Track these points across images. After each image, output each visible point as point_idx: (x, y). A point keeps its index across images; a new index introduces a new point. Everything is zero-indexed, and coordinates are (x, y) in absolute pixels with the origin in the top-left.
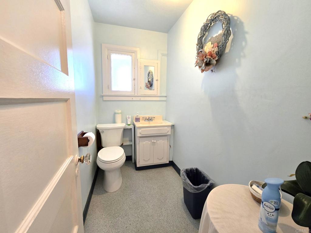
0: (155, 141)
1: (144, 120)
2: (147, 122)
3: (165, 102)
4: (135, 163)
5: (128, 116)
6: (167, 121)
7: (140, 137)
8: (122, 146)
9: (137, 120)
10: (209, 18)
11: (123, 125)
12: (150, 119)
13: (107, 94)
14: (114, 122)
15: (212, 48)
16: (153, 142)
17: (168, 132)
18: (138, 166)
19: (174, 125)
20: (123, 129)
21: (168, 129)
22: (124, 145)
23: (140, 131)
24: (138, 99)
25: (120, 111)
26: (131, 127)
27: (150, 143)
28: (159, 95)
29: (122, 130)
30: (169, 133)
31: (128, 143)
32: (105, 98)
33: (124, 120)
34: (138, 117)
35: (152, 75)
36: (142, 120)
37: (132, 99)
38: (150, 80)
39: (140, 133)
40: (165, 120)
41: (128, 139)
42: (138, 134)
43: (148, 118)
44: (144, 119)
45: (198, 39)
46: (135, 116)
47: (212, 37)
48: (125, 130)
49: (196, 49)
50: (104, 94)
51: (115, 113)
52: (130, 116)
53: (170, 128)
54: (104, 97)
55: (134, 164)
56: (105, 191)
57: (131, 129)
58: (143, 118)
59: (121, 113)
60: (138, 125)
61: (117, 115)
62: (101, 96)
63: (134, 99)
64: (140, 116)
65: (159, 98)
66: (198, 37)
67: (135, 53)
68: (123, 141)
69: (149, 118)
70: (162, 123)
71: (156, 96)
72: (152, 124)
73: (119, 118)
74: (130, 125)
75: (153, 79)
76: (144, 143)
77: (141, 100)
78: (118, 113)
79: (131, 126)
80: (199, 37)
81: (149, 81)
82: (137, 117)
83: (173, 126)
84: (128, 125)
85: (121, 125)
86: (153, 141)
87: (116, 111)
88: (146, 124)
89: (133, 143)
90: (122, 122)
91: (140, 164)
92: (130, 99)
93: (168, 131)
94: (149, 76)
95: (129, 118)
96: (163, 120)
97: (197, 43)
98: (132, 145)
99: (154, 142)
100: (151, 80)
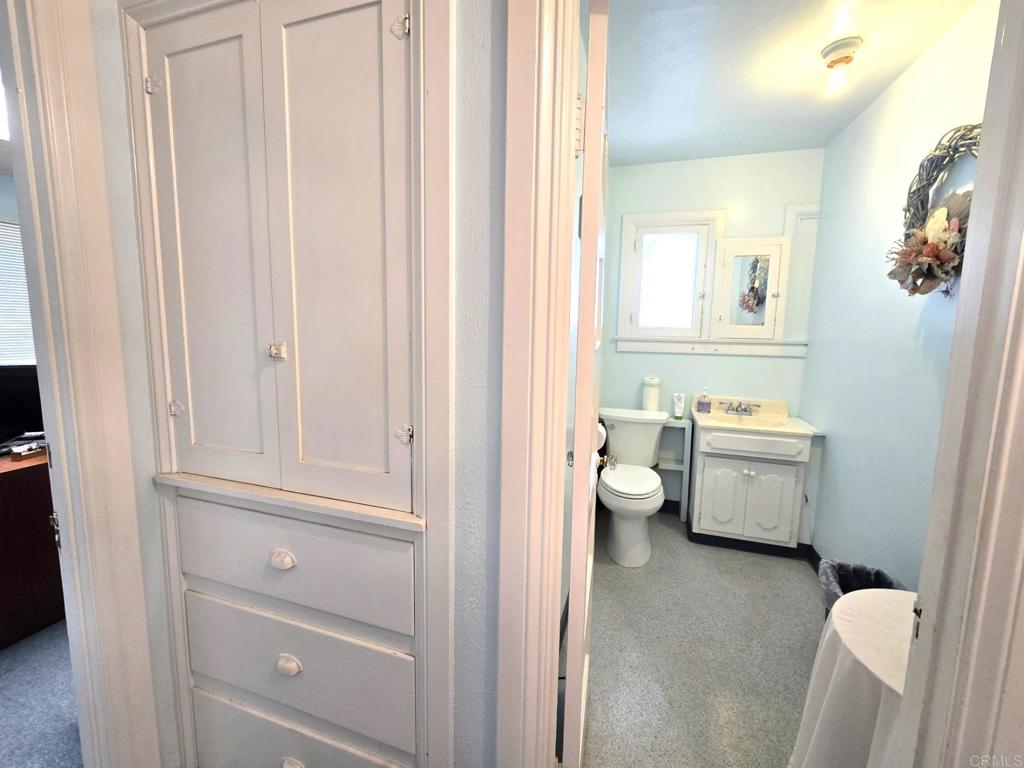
0: (753, 473)
1: (723, 409)
2: (733, 416)
3: (802, 361)
4: (688, 524)
5: (676, 394)
6: (804, 420)
7: (709, 455)
8: (655, 468)
9: (704, 407)
10: (945, 142)
11: (663, 417)
12: (743, 410)
13: (628, 335)
14: (640, 406)
15: (945, 230)
16: (745, 475)
17: (800, 453)
18: (695, 530)
19: (824, 437)
20: (661, 426)
21: (801, 446)
22: (660, 467)
23: (709, 438)
24: (711, 349)
25: (656, 380)
26: (685, 424)
27: (735, 474)
28: (779, 337)
29: (658, 429)
30: (804, 458)
31: (672, 466)
32: (622, 346)
33: (666, 404)
34: (706, 400)
35: (766, 271)
36: (718, 409)
37: (693, 349)
38: (757, 285)
39: (709, 444)
40: (799, 417)
41: (671, 455)
42: (702, 446)
43: (735, 405)
44: (726, 407)
45: (910, 193)
46: (697, 396)
47: (954, 194)
48: (666, 431)
49: (903, 221)
50: (621, 335)
51: (643, 385)
52: (683, 396)
53: (809, 442)
54: (619, 343)
55: (684, 526)
56: (611, 559)
57: (684, 429)
58: (721, 403)
59: (659, 385)
60: (702, 420)
61: (647, 390)
62: (613, 339)
63: (699, 349)
64: (713, 397)
65: (779, 347)
66: (910, 189)
67: (708, 224)
68: (659, 458)
69: (740, 406)
70: (780, 425)
71: (770, 341)
72: (748, 423)
73: (652, 397)
74: (680, 418)
75: (765, 284)
76: (719, 472)
77: (718, 352)
78: (652, 386)
79: (683, 421)
80: (914, 188)
81: (753, 288)
82: (703, 400)
83: (819, 440)
84: (677, 418)
85: (656, 414)
86: (746, 471)
87: (647, 379)
88: (732, 421)
89: (685, 468)
90: (660, 409)
91: (702, 527)
92: (687, 348)
93: (803, 451)
94: (754, 272)
95: (679, 400)
96: (789, 416)
97: (904, 203)
98: (682, 472)
99: (749, 475)
100: (761, 285)
